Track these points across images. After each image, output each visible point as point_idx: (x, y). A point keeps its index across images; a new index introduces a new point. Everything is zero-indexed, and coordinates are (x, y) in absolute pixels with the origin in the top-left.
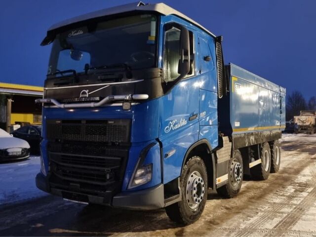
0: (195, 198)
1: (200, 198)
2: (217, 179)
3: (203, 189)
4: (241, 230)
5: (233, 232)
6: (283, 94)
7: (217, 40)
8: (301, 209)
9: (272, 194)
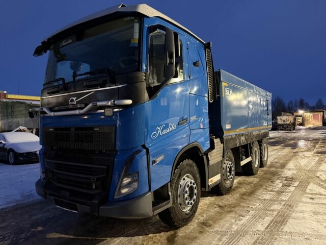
0: (187, 202)
1: (192, 201)
2: (210, 180)
3: (195, 191)
4: (233, 232)
5: (225, 235)
6: (270, 98)
7: (207, 46)
8: (290, 206)
9: (262, 190)
